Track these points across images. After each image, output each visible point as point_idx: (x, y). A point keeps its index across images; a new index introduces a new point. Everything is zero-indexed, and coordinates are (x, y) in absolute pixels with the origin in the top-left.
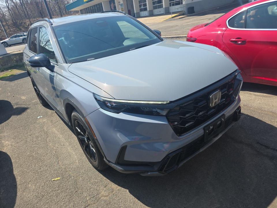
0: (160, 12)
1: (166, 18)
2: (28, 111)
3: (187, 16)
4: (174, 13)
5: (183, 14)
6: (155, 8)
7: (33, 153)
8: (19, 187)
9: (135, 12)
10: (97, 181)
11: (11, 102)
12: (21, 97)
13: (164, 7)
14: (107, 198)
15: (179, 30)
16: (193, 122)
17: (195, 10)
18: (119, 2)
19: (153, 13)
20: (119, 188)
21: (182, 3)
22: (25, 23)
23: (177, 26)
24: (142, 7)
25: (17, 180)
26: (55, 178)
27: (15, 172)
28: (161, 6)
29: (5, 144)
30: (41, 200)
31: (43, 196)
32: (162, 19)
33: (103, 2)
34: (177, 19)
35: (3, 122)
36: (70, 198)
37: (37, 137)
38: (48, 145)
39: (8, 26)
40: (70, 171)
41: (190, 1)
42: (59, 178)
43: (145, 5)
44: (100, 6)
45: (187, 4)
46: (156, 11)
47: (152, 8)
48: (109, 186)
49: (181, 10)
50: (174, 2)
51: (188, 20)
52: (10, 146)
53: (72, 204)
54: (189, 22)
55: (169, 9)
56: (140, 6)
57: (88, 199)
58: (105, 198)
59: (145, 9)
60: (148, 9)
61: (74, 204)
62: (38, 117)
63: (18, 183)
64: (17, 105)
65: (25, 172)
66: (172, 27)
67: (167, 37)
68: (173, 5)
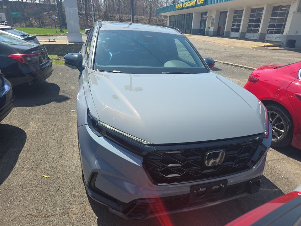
0: (253, 36)
1: (256, 46)
2: (68, 101)
3: (284, 49)
4: (268, 42)
5: (280, 46)
6: (249, 31)
7: (46, 143)
8: (15, 169)
9: (225, 30)
10: (77, 194)
11: (61, 88)
12: (72, 87)
13: (260, 32)
14: (75, 216)
15: (264, 63)
16: (179, 175)
17: (296, 44)
18: (211, 16)
19: (244, 36)
20: (92, 211)
21: (282, 33)
22: (115, 17)
23: (265, 57)
24: (235, 27)
25: (17, 163)
26: (46, 175)
27: (21, 155)
28: (256, 31)
29: (31, 125)
30: (21, 190)
31: (26, 187)
32: (252, 45)
33: (195, 12)
34: (270, 49)
35: (42, 105)
36: (45, 200)
37: (59, 129)
38: (61, 140)
39: (100, 16)
40: (62, 173)
41: (293, 33)
42: (49, 177)
43: (239, 25)
44: (191, 16)
45: (288, 36)
46: (249, 35)
47: (245, 31)
48: (84, 205)
49: (279, 41)
50: (273, 30)
51: (283, 54)
52: (33, 129)
53: (42, 207)
54: (282, 57)
55: (265, 36)
56: (233, 25)
57: (58, 209)
58: (72, 215)
59: (238, 30)
60: (240, 31)
61: (44, 208)
62: (72, 111)
63: (17, 166)
64: (63, 93)
65: (28, 158)
66: (258, 57)
67: (245, 66)
68: (272, 33)
